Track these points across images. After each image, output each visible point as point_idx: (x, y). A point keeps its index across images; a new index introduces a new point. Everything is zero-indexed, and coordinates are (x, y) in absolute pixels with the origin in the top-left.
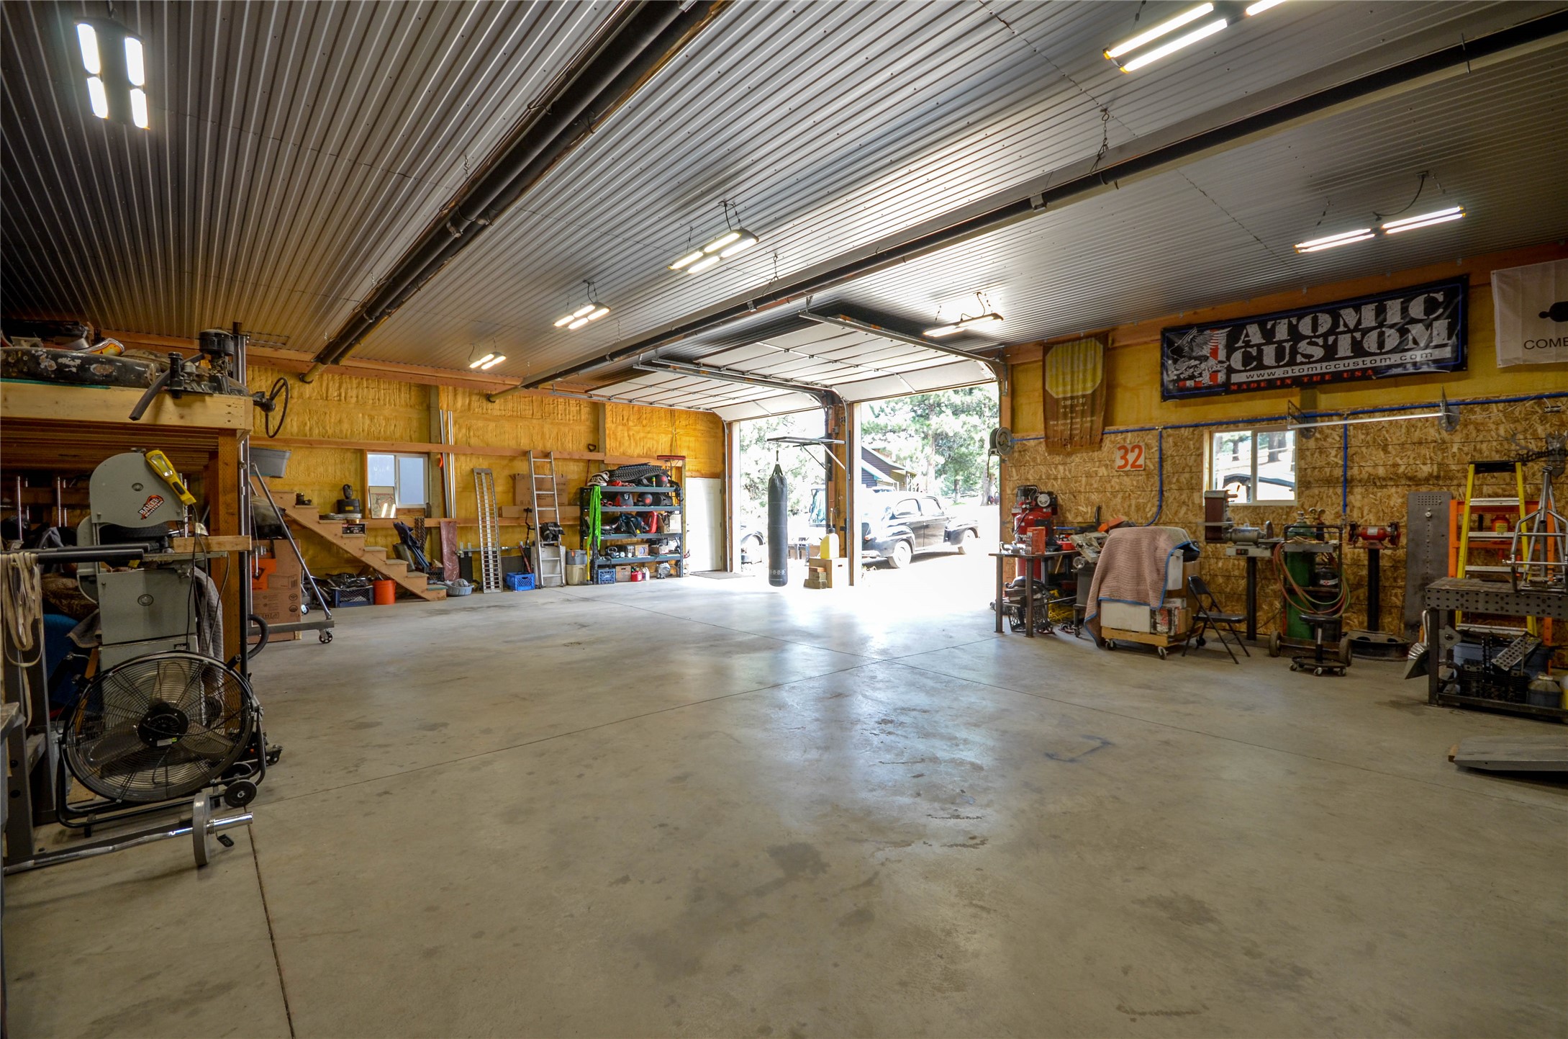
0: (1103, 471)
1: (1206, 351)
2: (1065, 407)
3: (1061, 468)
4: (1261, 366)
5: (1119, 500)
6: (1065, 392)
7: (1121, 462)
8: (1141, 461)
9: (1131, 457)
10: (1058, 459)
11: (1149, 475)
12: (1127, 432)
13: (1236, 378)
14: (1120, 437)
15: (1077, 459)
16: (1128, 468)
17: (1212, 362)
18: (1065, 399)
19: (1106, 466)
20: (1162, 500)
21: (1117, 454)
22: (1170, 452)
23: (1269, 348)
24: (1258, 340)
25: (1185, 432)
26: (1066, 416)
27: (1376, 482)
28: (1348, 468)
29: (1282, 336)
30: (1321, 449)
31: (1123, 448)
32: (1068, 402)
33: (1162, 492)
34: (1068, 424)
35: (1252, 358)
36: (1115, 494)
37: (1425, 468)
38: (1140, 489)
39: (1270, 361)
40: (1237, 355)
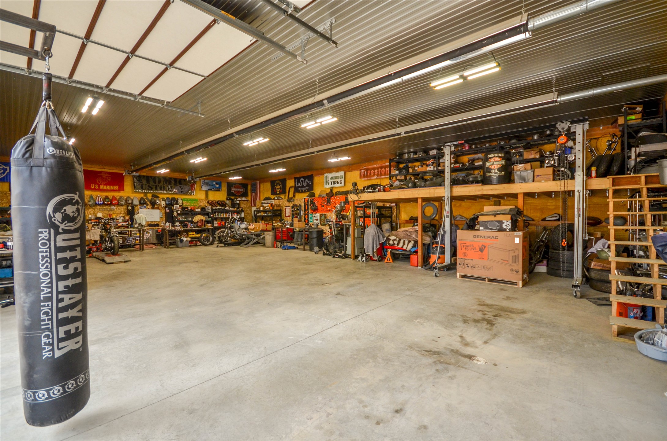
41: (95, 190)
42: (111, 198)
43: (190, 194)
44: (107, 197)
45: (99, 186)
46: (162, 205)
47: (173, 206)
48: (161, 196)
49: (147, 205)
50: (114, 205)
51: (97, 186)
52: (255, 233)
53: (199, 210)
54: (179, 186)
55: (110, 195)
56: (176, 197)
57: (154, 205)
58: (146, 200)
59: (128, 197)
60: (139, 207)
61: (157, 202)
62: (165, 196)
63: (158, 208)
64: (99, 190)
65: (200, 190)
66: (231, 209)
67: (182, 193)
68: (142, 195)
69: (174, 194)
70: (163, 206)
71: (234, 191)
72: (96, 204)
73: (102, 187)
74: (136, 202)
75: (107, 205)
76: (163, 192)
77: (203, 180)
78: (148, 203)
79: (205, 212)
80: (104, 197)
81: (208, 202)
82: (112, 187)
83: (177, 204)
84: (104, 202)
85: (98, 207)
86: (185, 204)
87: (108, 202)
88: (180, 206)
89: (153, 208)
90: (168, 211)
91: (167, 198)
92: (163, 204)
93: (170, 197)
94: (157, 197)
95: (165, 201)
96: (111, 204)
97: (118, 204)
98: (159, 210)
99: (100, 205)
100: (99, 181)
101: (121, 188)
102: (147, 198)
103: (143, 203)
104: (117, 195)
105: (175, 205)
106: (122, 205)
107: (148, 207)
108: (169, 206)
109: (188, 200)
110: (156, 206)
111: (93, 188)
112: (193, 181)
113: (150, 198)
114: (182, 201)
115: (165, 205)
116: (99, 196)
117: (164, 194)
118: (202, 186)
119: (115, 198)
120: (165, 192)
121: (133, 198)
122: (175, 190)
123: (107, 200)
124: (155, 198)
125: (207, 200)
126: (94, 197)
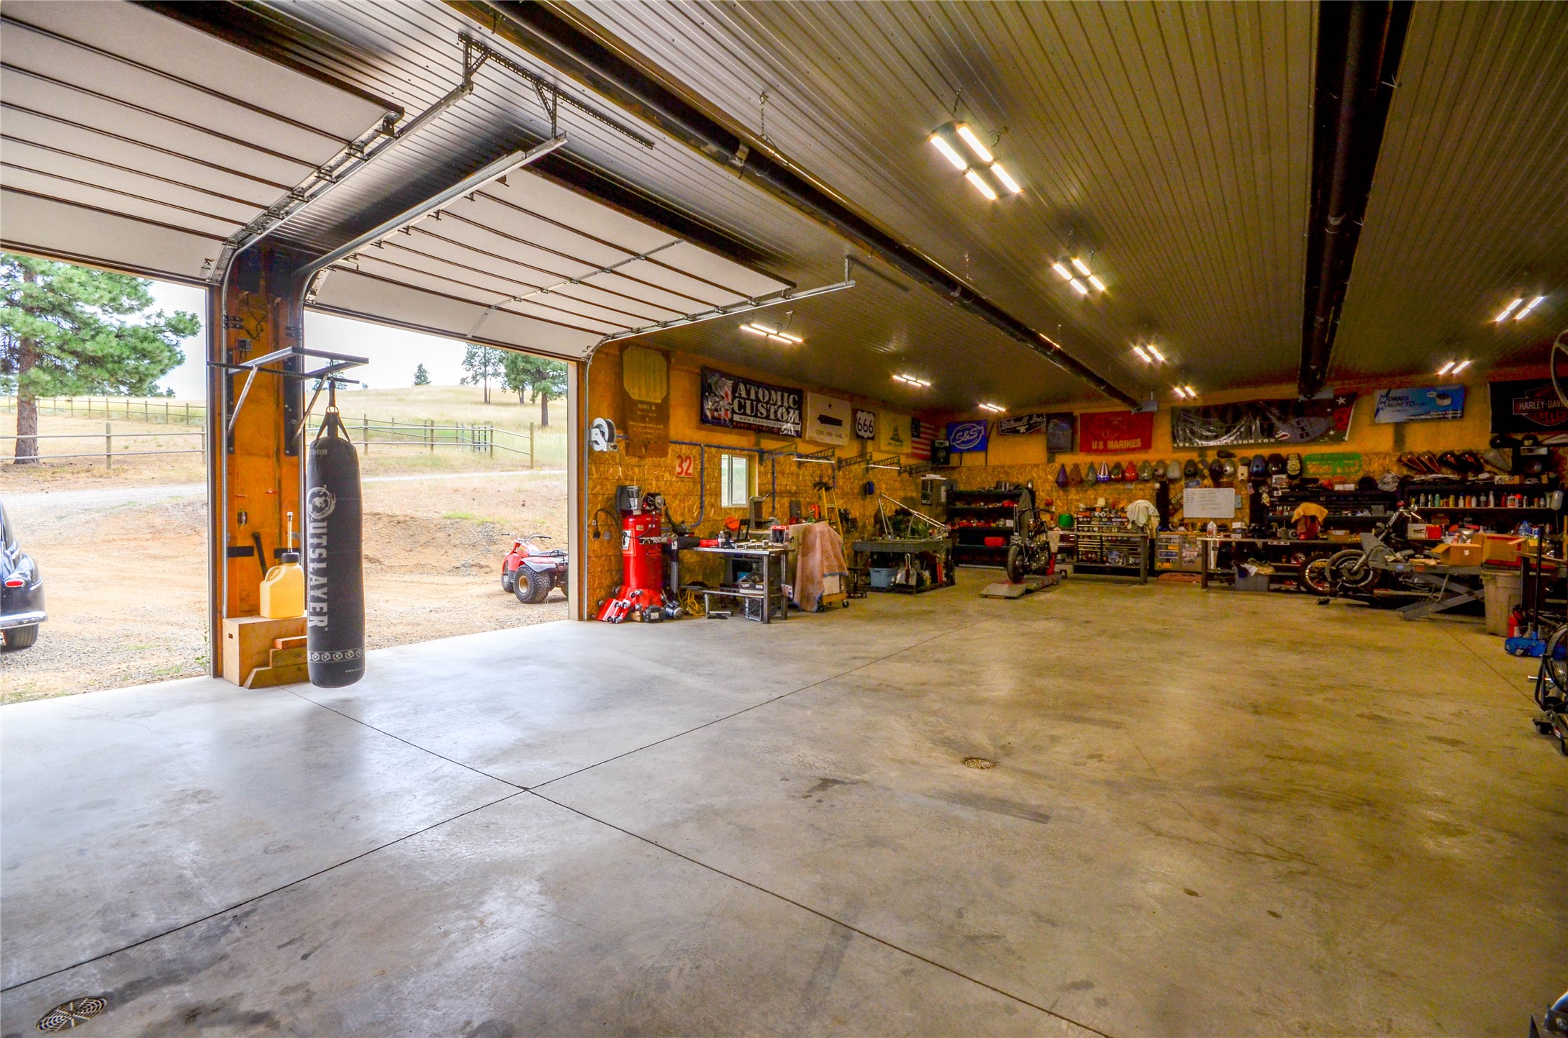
0: (667, 476)
1: (722, 393)
2: (643, 410)
3: (636, 470)
4: (745, 414)
5: (677, 502)
6: (640, 395)
7: (678, 470)
8: (691, 471)
9: (685, 465)
10: (634, 460)
11: (695, 482)
12: (683, 444)
13: (736, 418)
14: (678, 447)
15: (648, 462)
16: (683, 475)
17: (725, 402)
18: (643, 403)
19: (670, 472)
20: (702, 503)
21: (677, 462)
22: (706, 465)
23: (748, 403)
24: (744, 395)
25: (713, 450)
26: (643, 419)
27: (781, 494)
28: (773, 484)
29: (753, 396)
30: (766, 473)
31: (679, 457)
32: (645, 407)
33: (702, 496)
34: (645, 428)
35: (742, 407)
36: (675, 496)
37: (794, 488)
38: (689, 493)
39: (748, 411)
40: (736, 402)
41: (1098, 451)
42: (1125, 465)
43: (1338, 439)
44: (1118, 466)
45: (1105, 445)
46: (1239, 475)
47: (1270, 476)
48: (1240, 453)
49: (1204, 477)
50: (1131, 481)
51: (1101, 443)
52: (1455, 572)
53: (1351, 487)
54: (1293, 422)
55: (1124, 459)
56: (1283, 451)
57: (1218, 478)
58: (1201, 466)
59: (1161, 462)
60: (1183, 483)
61: (1228, 468)
62: (1251, 453)
63: (1230, 485)
64: (1106, 451)
65: (1373, 424)
66: (1502, 479)
67: (1305, 437)
68: (1194, 456)
69: (1280, 443)
70: (1241, 478)
71: (1530, 412)
72: (1098, 481)
73: (1111, 445)
74: (1174, 472)
75: (1117, 481)
76: (1245, 442)
77: (1384, 392)
78: (1206, 472)
79: (1374, 492)
80: (1112, 465)
81: (1400, 460)
82: (1129, 444)
83: (1283, 470)
84: (1110, 473)
85: (1103, 486)
86: (1312, 470)
87: (1120, 476)
88: (1290, 477)
89: (1218, 485)
90: (1252, 491)
91: (1257, 457)
92: (1243, 472)
93: (1266, 452)
94: (1230, 456)
95: (1248, 465)
96: (1123, 480)
97: (1136, 479)
98: (1233, 490)
99: (1105, 481)
100: (1106, 434)
101: (1147, 445)
102: (1203, 462)
103: (1192, 474)
104: (1138, 458)
105: (1275, 477)
106: (1146, 481)
107: (1206, 482)
108: (1259, 478)
109: (1323, 458)
110: (1225, 480)
111: (1094, 447)
112: (1341, 401)
113: (1210, 460)
114: (1301, 462)
115: (1246, 475)
116: (1103, 463)
117: (1249, 446)
118: (1378, 411)
119: (1132, 466)
120: (1252, 441)
121: (1168, 462)
122: (1281, 433)
123: (1116, 472)
124: (1223, 460)
125: (1398, 454)
126: (1096, 467)
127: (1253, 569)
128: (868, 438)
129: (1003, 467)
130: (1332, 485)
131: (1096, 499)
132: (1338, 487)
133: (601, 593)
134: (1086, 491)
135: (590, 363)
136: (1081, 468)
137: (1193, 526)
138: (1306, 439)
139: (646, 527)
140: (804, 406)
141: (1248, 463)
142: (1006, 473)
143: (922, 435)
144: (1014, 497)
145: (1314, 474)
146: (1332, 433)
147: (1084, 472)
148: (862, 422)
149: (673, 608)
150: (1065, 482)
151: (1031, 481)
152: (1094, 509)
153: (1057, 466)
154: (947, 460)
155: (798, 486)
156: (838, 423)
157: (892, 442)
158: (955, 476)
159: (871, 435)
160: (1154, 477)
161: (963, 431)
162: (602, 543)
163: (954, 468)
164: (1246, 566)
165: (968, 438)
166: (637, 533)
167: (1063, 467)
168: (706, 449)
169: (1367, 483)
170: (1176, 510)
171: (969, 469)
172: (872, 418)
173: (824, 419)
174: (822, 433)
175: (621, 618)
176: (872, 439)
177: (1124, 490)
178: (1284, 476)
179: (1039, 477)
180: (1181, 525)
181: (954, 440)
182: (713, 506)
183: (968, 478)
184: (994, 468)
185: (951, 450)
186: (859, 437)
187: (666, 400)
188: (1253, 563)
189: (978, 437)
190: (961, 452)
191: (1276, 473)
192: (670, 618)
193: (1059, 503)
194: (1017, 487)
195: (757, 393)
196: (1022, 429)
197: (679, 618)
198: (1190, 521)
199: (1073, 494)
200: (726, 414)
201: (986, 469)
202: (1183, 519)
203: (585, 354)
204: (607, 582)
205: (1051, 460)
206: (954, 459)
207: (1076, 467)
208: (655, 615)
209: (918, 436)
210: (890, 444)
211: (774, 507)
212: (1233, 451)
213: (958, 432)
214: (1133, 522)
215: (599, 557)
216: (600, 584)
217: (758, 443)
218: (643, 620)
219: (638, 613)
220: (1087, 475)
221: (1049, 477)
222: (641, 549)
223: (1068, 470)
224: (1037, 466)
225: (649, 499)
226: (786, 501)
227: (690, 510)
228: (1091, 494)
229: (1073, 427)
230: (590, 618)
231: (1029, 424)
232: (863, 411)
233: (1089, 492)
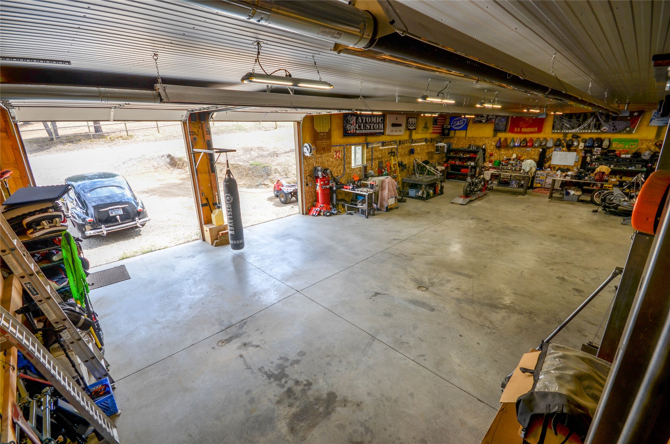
0: (331, 159)
1: (352, 123)
2: (321, 136)
3: (320, 159)
4: (361, 129)
5: (335, 169)
6: (320, 130)
7: (335, 156)
8: (340, 156)
9: (338, 154)
10: (319, 156)
11: (341, 160)
12: (337, 146)
13: (358, 132)
14: (335, 147)
15: (324, 155)
16: (337, 158)
17: (353, 126)
18: (321, 133)
19: (332, 157)
20: (344, 167)
21: (335, 153)
22: (346, 153)
23: (362, 124)
24: (360, 122)
25: (348, 146)
26: (322, 139)
27: (375, 159)
28: (372, 156)
29: (364, 122)
30: (369, 152)
31: (336, 151)
32: (322, 134)
33: (344, 165)
34: (323, 143)
35: (359, 127)
36: (334, 167)
37: (380, 156)
38: (340, 164)
39: (362, 128)
40: (357, 125)
41: (517, 132)
42: (528, 139)
43: (630, 132)
44: (525, 140)
45: (521, 129)
46: (580, 146)
47: (594, 148)
48: (582, 137)
49: (563, 147)
50: (530, 147)
51: (519, 129)
53: (629, 156)
54: (611, 123)
55: (528, 136)
56: (603, 136)
57: (569, 147)
58: (563, 142)
59: (545, 139)
60: (553, 149)
61: (575, 143)
62: (587, 136)
63: (574, 151)
64: (520, 132)
65: (648, 126)
67: (615, 130)
68: (561, 136)
69: (602, 132)
70: (580, 148)
72: (514, 146)
73: (524, 130)
74: (550, 144)
75: (523, 146)
76: (586, 131)
78: (565, 144)
79: (639, 159)
80: (522, 139)
81: (656, 144)
82: (532, 130)
83: (600, 146)
84: (521, 143)
85: (517, 149)
86: (614, 146)
87: (525, 144)
88: (602, 149)
89: (569, 150)
90: (584, 155)
91: (591, 139)
92: (582, 145)
93: (594, 136)
94: (578, 137)
95: (585, 142)
96: (526, 146)
97: (532, 146)
98: (576, 153)
99: (518, 146)
100: (521, 125)
101: (540, 131)
102: (565, 139)
103: (558, 145)
104: (535, 136)
105: (596, 148)
106: (536, 147)
107: (564, 149)
108: (588, 150)
109: (621, 140)
110: (573, 148)
111: (515, 131)
112: (636, 114)
113: (568, 139)
114: (610, 143)
115: (583, 147)
116: (518, 137)
117: (588, 133)
118: (652, 120)
119: (531, 140)
120: (589, 131)
121: (548, 139)
122: (604, 128)
123: (523, 142)
124: (574, 139)
125: (656, 141)
126: (515, 140)
127: (572, 192)
128: (413, 129)
129: (473, 138)
130: (620, 154)
131: (512, 154)
132: (623, 156)
133: (309, 205)
134: (509, 150)
135: (302, 122)
136: (508, 140)
137: (554, 168)
138: (615, 131)
139: (324, 183)
140: (385, 122)
141: (585, 141)
142: (474, 140)
143: (438, 123)
144: (475, 152)
145: (614, 148)
146: (628, 129)
147: (509, 141)
148: (411, 123)
149: (334, 211)
150: (500, 146)
151: (485, 145)
152: (510, 159)
153: (497, 138)
154: (448, 134)
155: (382, 155)
156: (400, 125)
157: (424, 129)
158: (452, 141)
159: (414, 128)
160: (540, 146)
161: (457, 121)
162: (309, 188)
163: (451, 138)
164: (570, 191)
165: (459, 124)
166: (321, 185)
167: (500, 139)
168: (346, 146)
169: (637, 155)
170: (548, 161)
171: (458, 138)
172: (416, 120)
173: (394, 125)
174: (393, 131)
175: (317, 214)
176: (415, 129)
177: (526, 151)
178: (600, 149)
179: (489, 143)
180: (549, 167)
181: (453, 125)
182: (348, 168)
183: (457, 142)
184: (469, 138)
185: (451, 129)
186: (409, 129)
187: (330, 130)
188: (573, 189)
189: (463, 124)
190: (455, 130)
191: (597, 147)
192: (333, 214)
193: (496, 155)
194: (478, 147)
195: (366, 120)
196: (484, 121)
197: (336, 214)
198: (554, 166)
199: (503, 152)
200: (353, 131)
201: (465, 139)
202: (550, 165)
203: (300, 120)
204: (311, 200)
205: (495, 135)
206: (452, 133)
207: (506, 139)
208: (328, 214)
209: (437, 124)
210: (423, 130)
211: (372, 165)
212: (579, 135)
213: (455, 121)
214: (524, 170)
215: (308, 193)
216: (309, 202)
217: (366, 140)
218: (324, 215)
219: (322, 213)
220: (510, 143)
221: (493, 143)
222: (323, 190)
223: (502, 140)
224: (488, 138)
225: (325, 171)
226: (377, 162)
227: (340, 171)
228: (511, 152)
229: (507, 121)
230: (306, 214)
231: (487, 119)
232: (411, 118)
233: (510, 151)
